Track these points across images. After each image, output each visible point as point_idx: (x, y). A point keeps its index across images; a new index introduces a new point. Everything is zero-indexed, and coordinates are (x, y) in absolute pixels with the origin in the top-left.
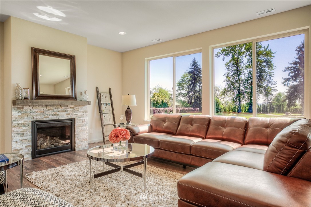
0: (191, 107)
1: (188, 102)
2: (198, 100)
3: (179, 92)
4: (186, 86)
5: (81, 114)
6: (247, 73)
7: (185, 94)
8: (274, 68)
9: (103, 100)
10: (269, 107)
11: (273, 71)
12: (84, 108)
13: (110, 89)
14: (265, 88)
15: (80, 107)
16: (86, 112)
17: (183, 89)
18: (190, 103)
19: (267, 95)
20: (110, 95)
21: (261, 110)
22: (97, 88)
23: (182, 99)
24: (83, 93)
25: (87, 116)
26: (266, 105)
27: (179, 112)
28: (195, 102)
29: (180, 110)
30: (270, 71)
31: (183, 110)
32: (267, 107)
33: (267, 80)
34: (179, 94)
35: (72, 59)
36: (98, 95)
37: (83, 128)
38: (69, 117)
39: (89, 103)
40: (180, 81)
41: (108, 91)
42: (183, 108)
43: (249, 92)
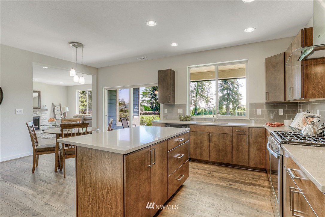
0: (152, 111)
1: (151, 107)
2: (158, 106)
3: (143, 99)
4: (149, 94)
5: (43, 114)
6: (193, 86)
7: (148, 100)
8: (211, 83)
9: (56, 108)
10: (208, 111)
11: (211, 85)
12: (45, 112)
13: (60, 103)
14: (205, 97)
15: (43, 112)
16: (46, 114)
17: (147, 97)
18: (152, 108)
19: (207, 102)
20: (60, 106)
21: (203, 113)
22: (53, 103)
23: (146, 104)
24: (44, 106)
25: (46, 115)
26: (206, 109)
27: (142, 114)
28: (156, 107)
29: (142, 113)
30: (209, 85)
31: (145, 113)
32: (207, 110)
33: (207, 91)
34: (143, 101)
35: (39, 93)
36: (53, 106)
37: (44, 120)
38: (38, 116)
39: (47, 110)
40: (144, 90)
41: (59, 104)
42: (145, 112)
43: (195, 100)
